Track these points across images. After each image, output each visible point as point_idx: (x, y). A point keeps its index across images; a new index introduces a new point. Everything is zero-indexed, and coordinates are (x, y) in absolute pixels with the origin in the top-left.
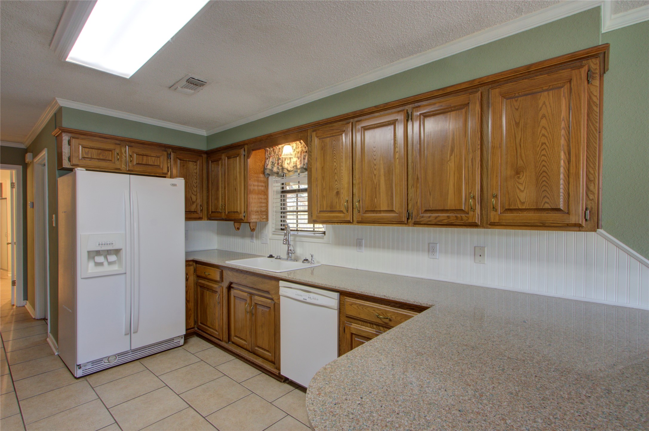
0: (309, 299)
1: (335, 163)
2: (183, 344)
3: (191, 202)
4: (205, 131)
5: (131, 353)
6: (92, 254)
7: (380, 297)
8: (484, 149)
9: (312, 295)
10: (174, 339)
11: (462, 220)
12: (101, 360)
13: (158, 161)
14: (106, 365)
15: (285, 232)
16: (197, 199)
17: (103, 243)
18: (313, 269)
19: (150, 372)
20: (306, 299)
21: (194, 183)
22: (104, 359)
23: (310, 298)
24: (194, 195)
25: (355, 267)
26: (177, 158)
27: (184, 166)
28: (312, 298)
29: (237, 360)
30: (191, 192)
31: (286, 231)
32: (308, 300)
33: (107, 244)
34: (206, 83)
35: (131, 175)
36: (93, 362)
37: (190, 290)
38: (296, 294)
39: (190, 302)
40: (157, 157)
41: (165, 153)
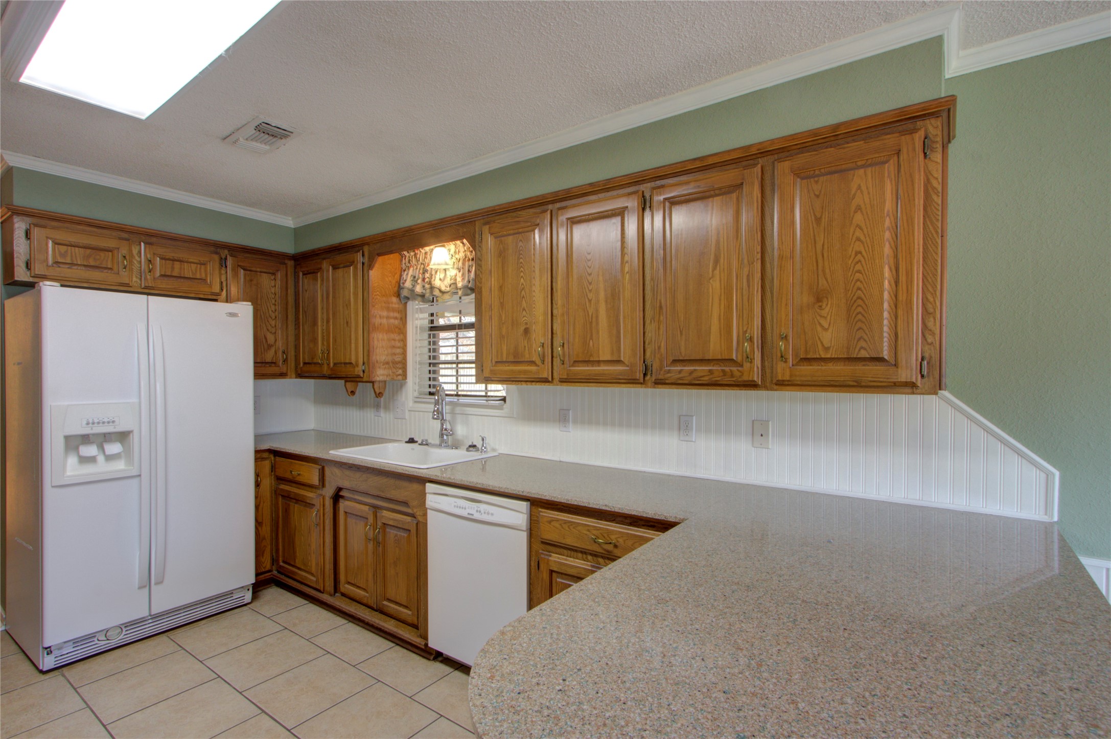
0: (478, 513)
1: (522, 279)
2: (250, 601)
3: (266, 346)
4: (290, 218)
5: (150, 621)
6: (74, 442)
7: (598, 507)
8: (767, 259)
9: (483, 507)
10: (234, 592)
11: (732, 376)
12: (91, 636)
13: (203, 271)
14: (103, 645)
15: (436, 398)
16: (276, 341)
17: (96, 421)
18: (485, 462)
19: (187, 654)
20: (472, 515)
21: (270, 312)
22: (97, 635)
23: (480, 512)
24: (271, 332)
25: (556, 458)
26: (238, 265)
27: (251, 280)
28: (482, 512)
29: (350, 624)
30: (265, 328)
31: (438, 397)
32: (477, 516)
33: (104, 423)
34: (292, 133)
35: (150, 297)
36: (76, 641)
37: (264, 502)
38: (455, 506)
39: (264, 525)
40: (201, 264)
41: (216, 257)
